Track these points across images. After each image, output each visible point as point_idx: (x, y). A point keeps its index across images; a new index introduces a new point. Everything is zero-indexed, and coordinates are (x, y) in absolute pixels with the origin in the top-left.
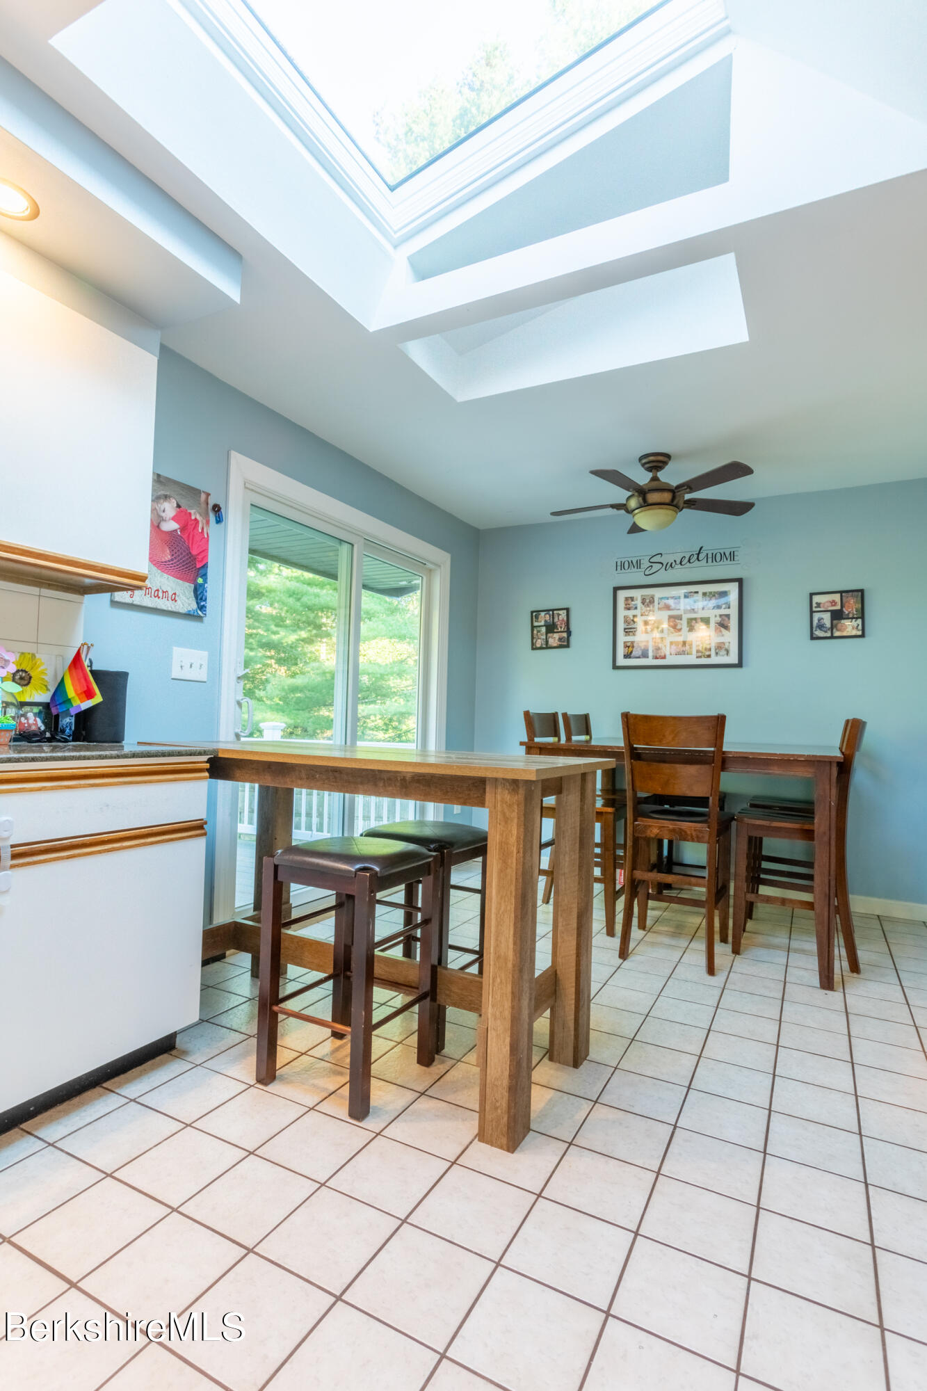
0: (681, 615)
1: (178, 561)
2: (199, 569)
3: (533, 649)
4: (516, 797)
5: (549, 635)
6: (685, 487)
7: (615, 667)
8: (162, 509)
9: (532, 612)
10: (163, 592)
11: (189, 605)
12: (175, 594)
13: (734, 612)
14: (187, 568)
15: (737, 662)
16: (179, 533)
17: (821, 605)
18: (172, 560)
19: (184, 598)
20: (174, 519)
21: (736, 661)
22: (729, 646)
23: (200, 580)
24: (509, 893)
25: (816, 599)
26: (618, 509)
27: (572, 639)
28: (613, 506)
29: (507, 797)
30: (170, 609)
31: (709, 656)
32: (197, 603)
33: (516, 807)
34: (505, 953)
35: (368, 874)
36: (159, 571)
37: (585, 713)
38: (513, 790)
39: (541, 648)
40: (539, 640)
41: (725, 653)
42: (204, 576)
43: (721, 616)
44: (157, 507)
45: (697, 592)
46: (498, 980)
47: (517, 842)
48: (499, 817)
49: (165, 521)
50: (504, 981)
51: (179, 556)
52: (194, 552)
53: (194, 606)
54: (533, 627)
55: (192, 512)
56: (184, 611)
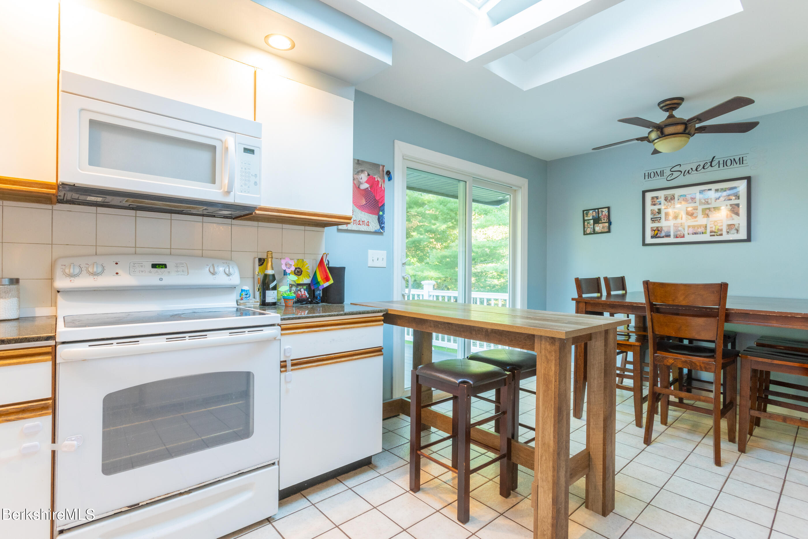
1: (369, 204)
2: (380, 207)
3: (584, 234)
4: (554, 347)
5: (596, 225)
6: (695, 120)
7: (644, 244)
8: (360, 178)
9: (584, 211)
10: (362, 221)
11: (376, 227)
12: (368, 222)
13: (743, 202)
14: (374, 207)
15: (746, 238)
16: (369, 189)
18: (366, 204)
19: (373, 224)
20: (366, 182)
21: (745, 237)
22: (739, 227)
23: (381, 213)
24: (550, 405)
26: (641, 141)
27: (613, 227)
28: (637, 139)
29: (548, 347)
30: (366, 230)
31: (721, 235)
32: (380, 226)
33: (554, 353)
34: (548, 442)
35: (466, 386)
36: (360, 211)
37: (622, 276)
38: (552, 343)
39: (590, 234)
40: (589, 229)
41: (736, 231)
42: (383, 211)
43: (731, 205)
44: (358, 177)
45: (711, 190)
46: (544, 458)
47: (555, 375)
48: (543, 358)
49: (362, 184)
50: (548, 459)
51: (370, 201)
52: (378, 198)
53: (378, 227)
54: (584, 221)
55: (376, 177)
56: (373, 230)
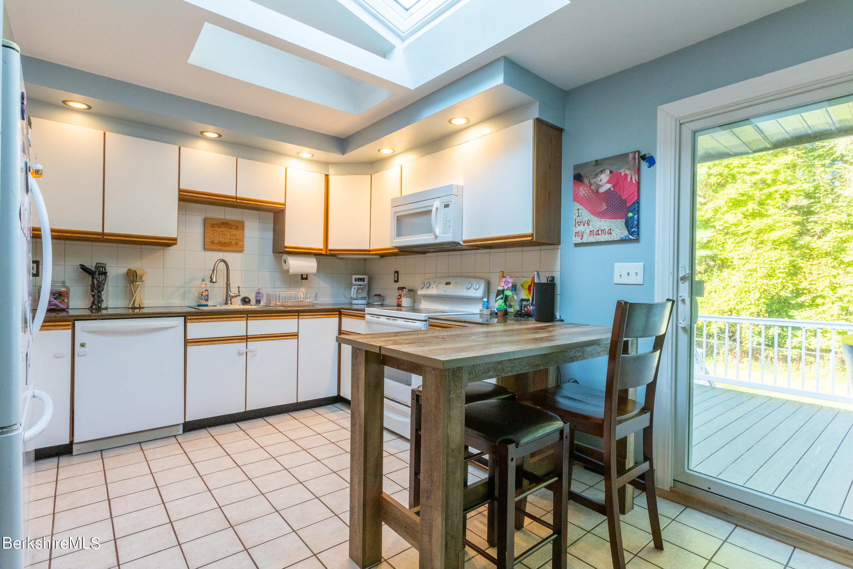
1: (612, 208)
2: (629, 207)
8: (600, 180)
10: (602, 230)
11: (622, 234)
12: (610, 229)
16: (612, 189)
18: (608, 208)
19: (618, 230)
23: (632, 215)
30: (607, 240)
32: (628, 231)
36: (599, 219)
42: (635, 211)
44: (596, 181)
49: (602, 186)
52: (625, 198)
53: (626, 233)
55: (622, 171)
56: (618, 238)
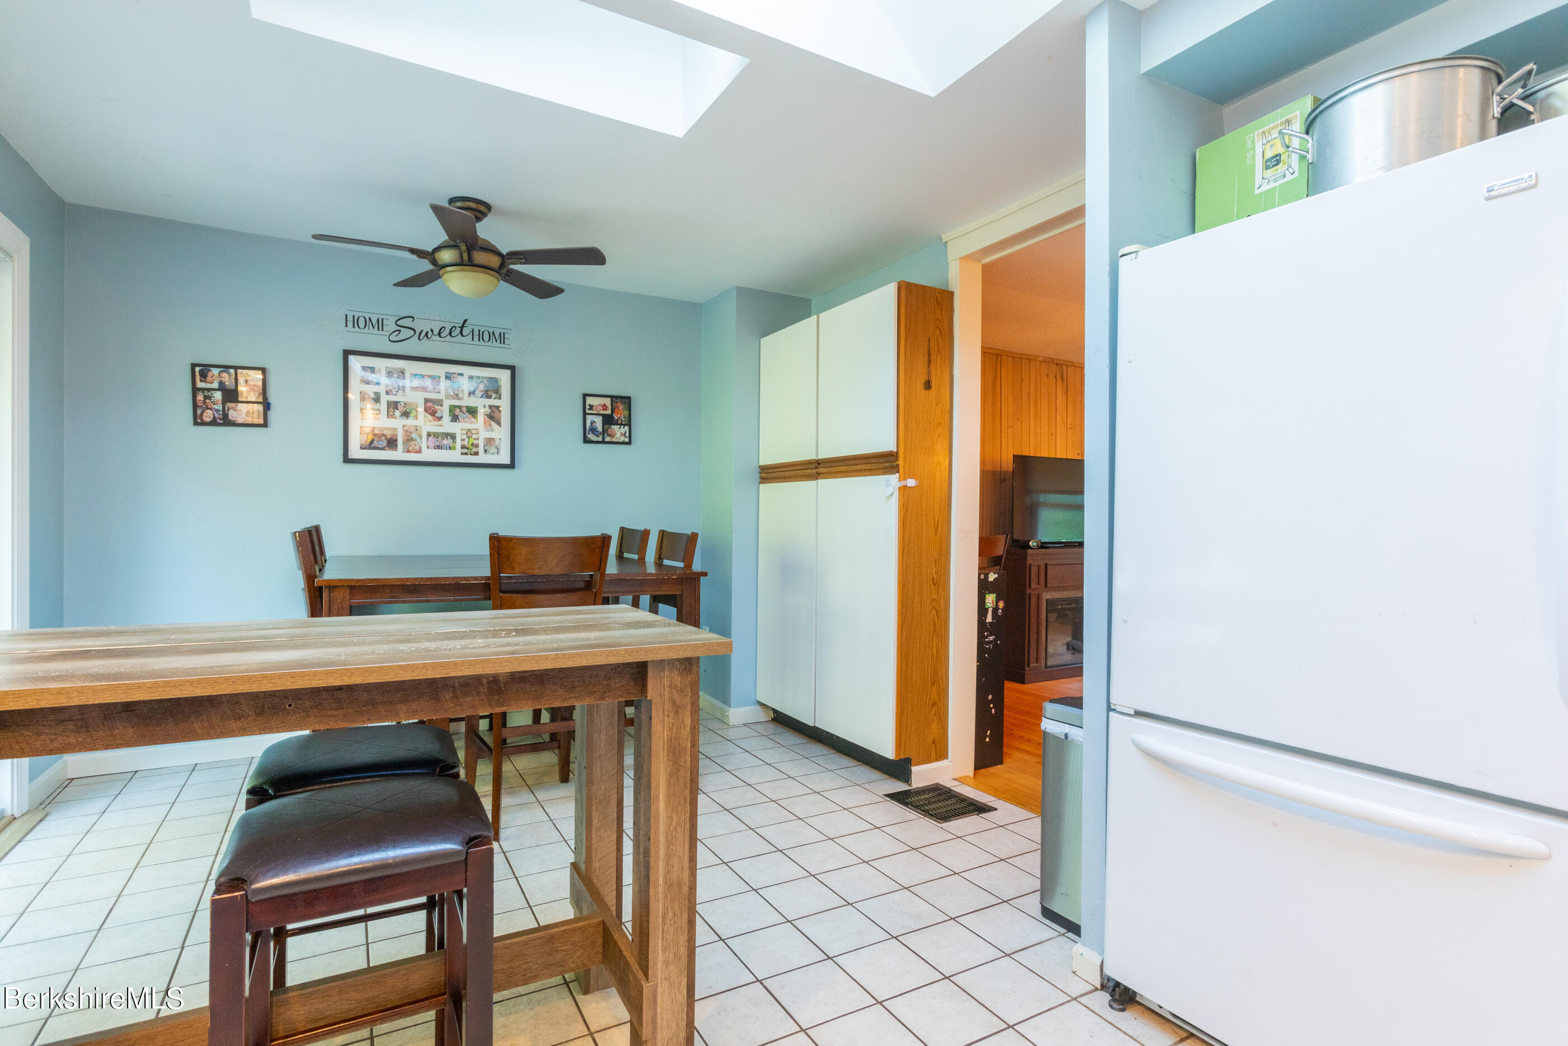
0: (442, 400)
3: (196, 423)
4: (689, 679)
5: (229, 405)
7: (347, 460)
9: (193, 366)
15: (509, 463)
17: (594, 408)
21: (508, 461)
22: (500, 444)
24: (682, 800)
25: (590, 401)
26: (419, 257)
27: (272, 414)
28: (413, 251)
31: (477, 453)
34: (679, 876)
38: (685, 669)
39: (213, 423)
40: (209, 411)
41: (496, 451)
43: (490, 407)
45: (461, 375)
46: (671, 914)
50: (678, 913)
54: (195, 390)
